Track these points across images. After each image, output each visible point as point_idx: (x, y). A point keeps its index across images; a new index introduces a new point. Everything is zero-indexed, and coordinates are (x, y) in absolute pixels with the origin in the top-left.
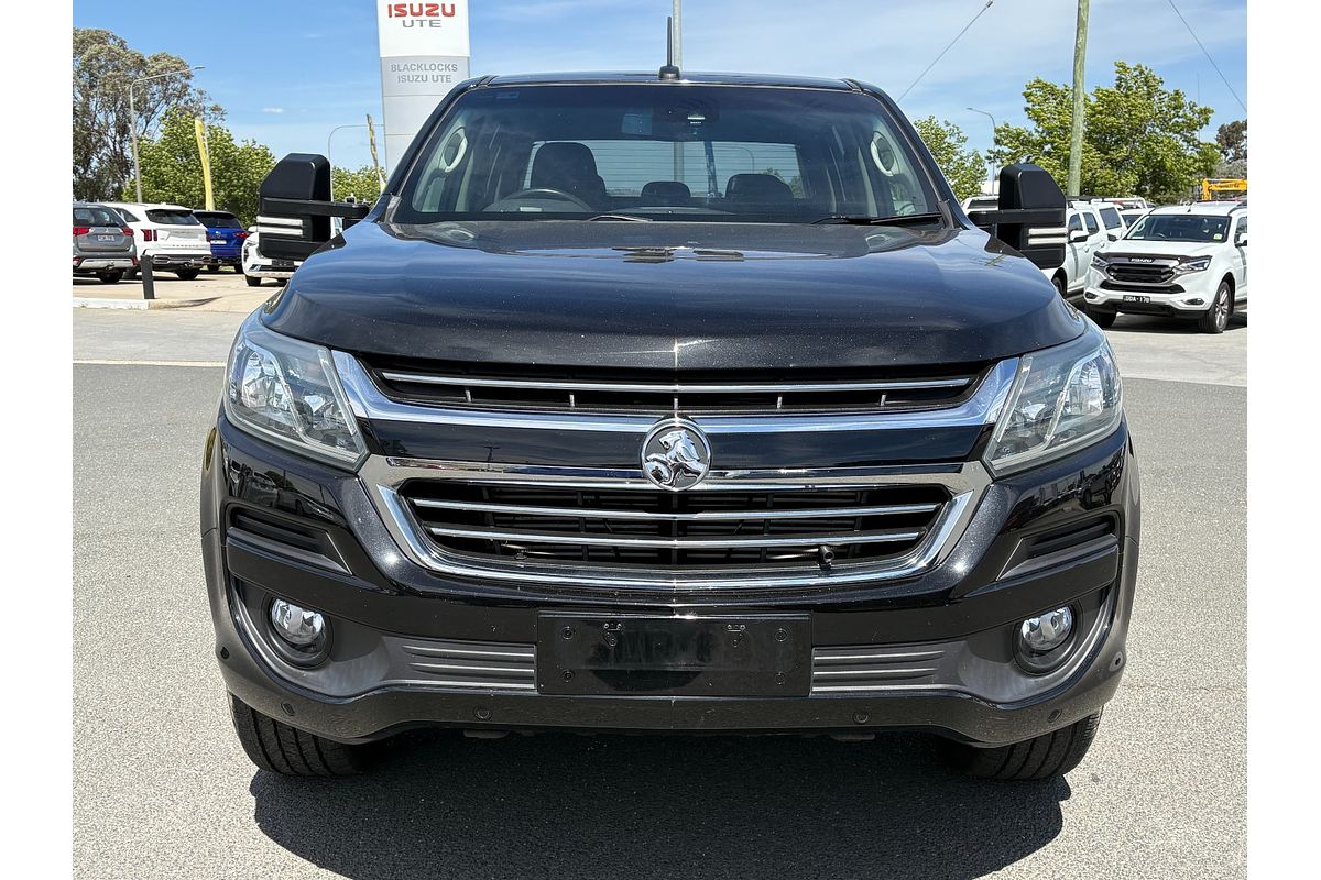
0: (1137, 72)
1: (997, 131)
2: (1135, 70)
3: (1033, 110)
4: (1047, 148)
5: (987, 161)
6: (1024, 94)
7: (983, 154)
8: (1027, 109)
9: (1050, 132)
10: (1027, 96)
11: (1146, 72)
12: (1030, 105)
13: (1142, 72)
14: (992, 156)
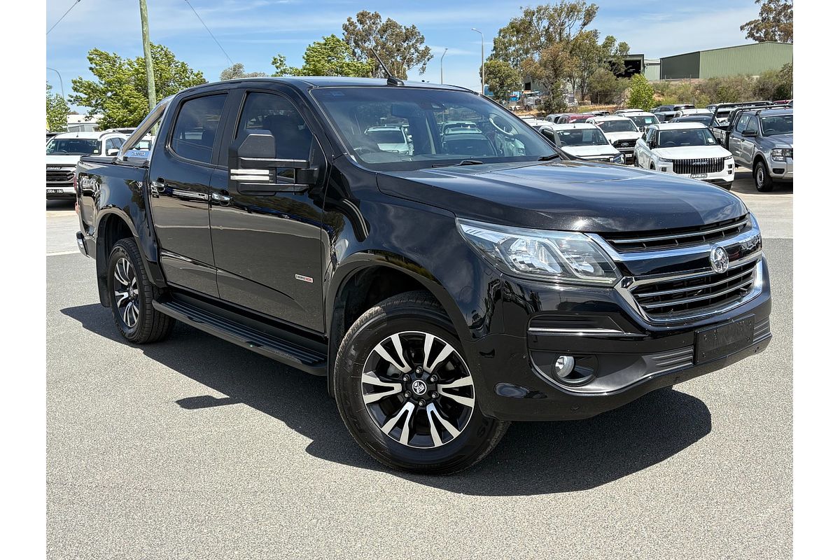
0: (159, 49)
1: (74, 82)
2: (158, 47)
3: (97, 70)
4: (109, 94)
5: (69, 103)
6: (88, 58)
7: (66, 98)
8: (91, 69)
9: (109, 84)
10: (91, 60)
11: (165, 49)
12: (93, 66)
13: (162, 49)
14: (72, 99)
